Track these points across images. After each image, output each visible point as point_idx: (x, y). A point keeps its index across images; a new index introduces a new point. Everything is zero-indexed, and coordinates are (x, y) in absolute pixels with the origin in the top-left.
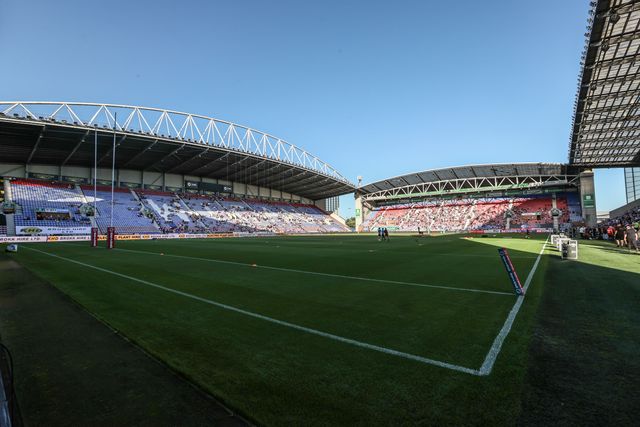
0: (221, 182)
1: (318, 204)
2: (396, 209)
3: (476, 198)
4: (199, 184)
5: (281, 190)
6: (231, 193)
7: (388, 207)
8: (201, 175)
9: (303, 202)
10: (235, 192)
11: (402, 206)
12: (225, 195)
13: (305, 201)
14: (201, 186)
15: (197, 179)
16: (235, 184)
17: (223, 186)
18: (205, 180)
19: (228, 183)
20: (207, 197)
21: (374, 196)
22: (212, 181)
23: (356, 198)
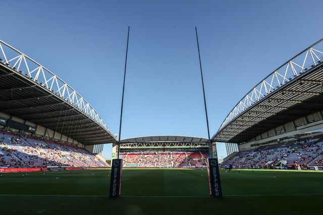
0: (27, 123)
1: (87, 147)
2: (133, 154)
3: (171, 151)
4: (8, 121)
5: (68, 136)
6: (33, 132)
7: (128, 153)
8: (12, 115)
9: (79, 146)
10: (37, 133)
11: (136, 153)
12: (27, 133)
13: (80, 145)
14: (9, 124)
15: (7, 117)
16: (39, 127)
17: (29, 126)
18: (14, 119)
19: (34, 125)
20: (12, 133)
21: (124, 146)
22: (20, 121)
23: (113, 146)
